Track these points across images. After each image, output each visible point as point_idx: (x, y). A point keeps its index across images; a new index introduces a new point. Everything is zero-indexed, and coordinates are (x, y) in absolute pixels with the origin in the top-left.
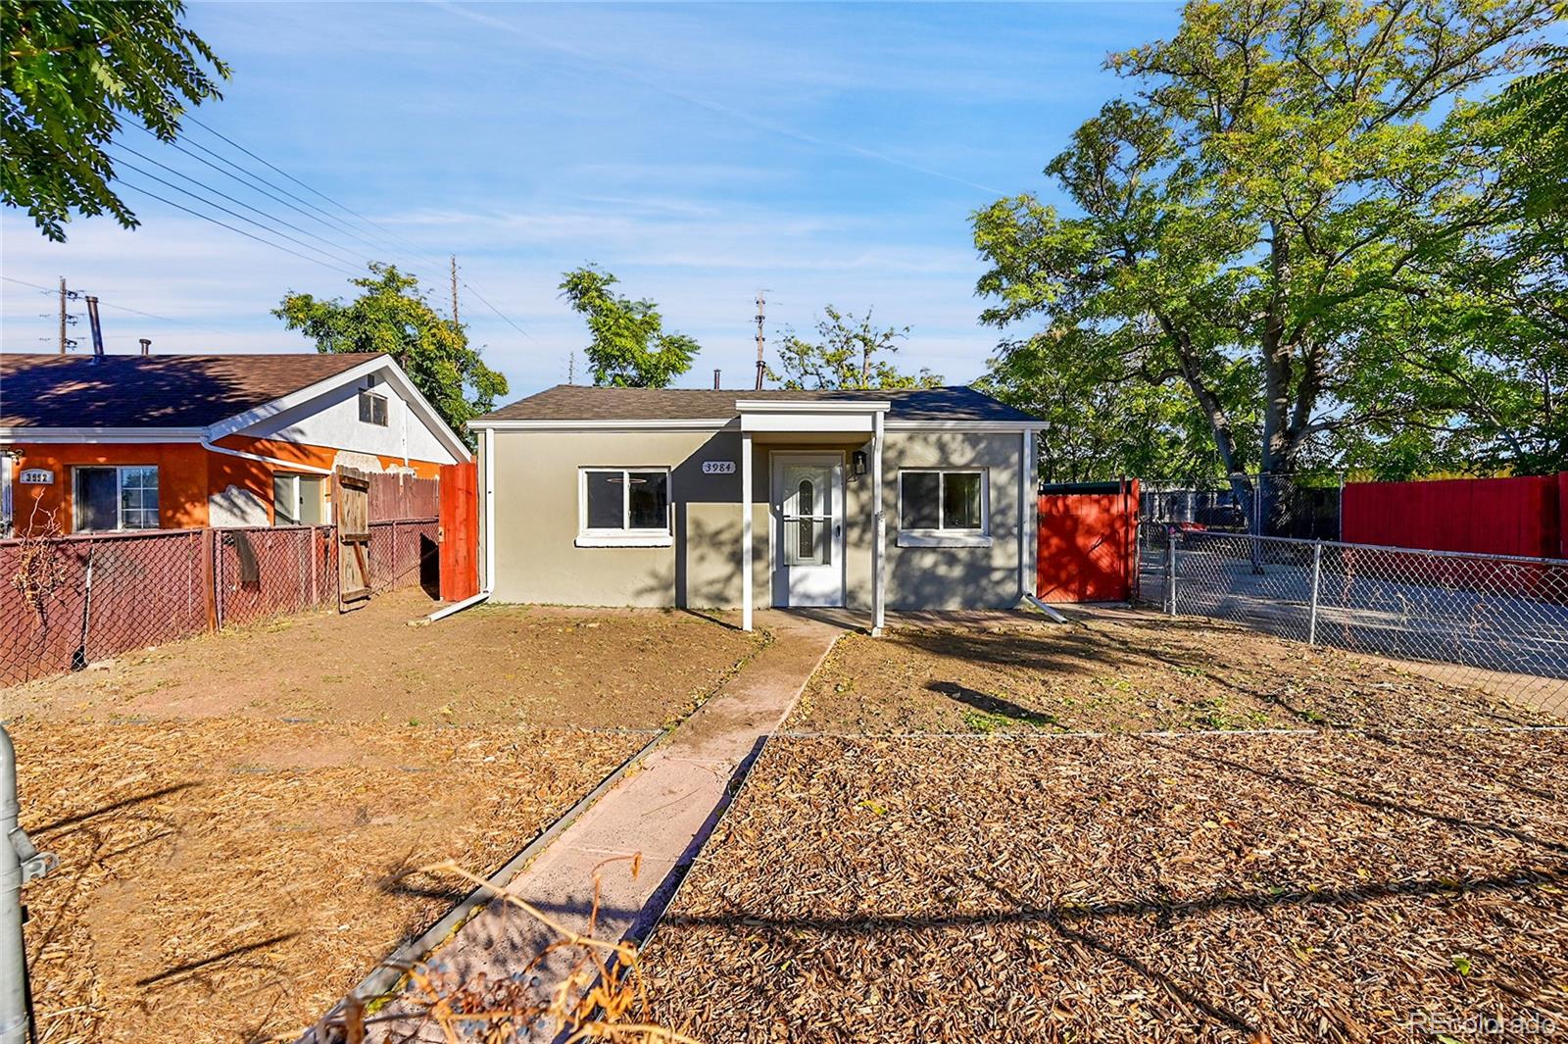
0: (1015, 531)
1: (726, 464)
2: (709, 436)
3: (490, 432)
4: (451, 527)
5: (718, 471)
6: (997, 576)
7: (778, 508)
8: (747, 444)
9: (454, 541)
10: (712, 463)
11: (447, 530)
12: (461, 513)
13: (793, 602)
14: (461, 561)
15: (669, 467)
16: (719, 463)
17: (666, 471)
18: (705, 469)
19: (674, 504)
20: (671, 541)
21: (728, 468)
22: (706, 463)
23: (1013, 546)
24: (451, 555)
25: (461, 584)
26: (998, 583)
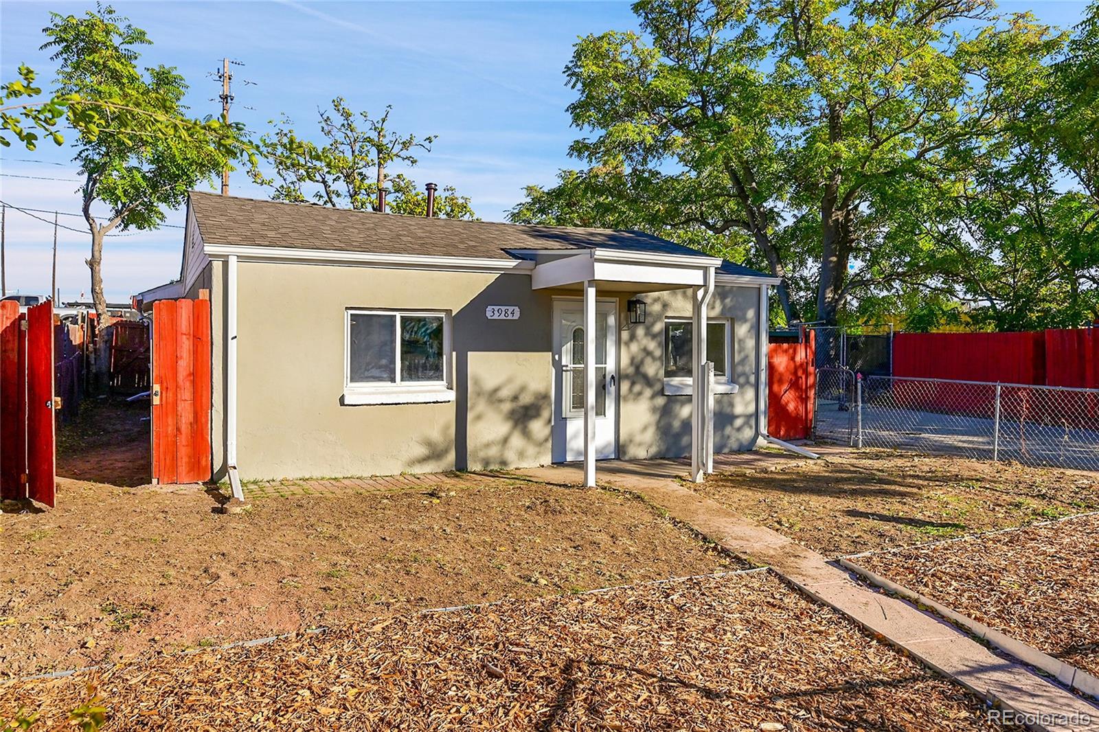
0: (752, 379)
1: (511, 309)
2: (492, 277)
3: (233, 261)
4: (171, 385)
5: (502, 317)
6: (738, 422)
7: (557, 357)
8: (591, 293)
9: (175, 404)
10: (496, 308)
11: (165, 389)
12: (184, 365)
13: (569, 458)
14: (185, 428)
15: (449, 312)
16: (503, 308)
17: (443, 315)
18: (489, 314)
19: (454, 353)
20: (452, 396)
21: (513, 313)
22: (490, 308)
23: (750, 394)
24: (170, 421)
25: (185, 460)
26: (739, 429)
